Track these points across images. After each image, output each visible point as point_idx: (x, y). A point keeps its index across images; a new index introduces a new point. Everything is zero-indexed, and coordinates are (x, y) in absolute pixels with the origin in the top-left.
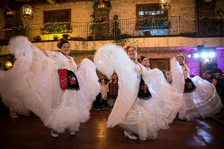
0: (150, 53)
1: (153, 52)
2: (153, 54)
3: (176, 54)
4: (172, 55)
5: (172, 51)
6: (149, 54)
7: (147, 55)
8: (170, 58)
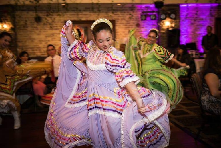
0: (84, 11)
1: (90, 10)
2: (90, 12)
3: (125, 12)
4: (118, 15)
5: (119, 9)
6: (84, 13)
7: (81, 14)
8: (116, 20)
